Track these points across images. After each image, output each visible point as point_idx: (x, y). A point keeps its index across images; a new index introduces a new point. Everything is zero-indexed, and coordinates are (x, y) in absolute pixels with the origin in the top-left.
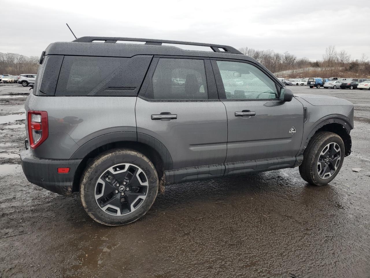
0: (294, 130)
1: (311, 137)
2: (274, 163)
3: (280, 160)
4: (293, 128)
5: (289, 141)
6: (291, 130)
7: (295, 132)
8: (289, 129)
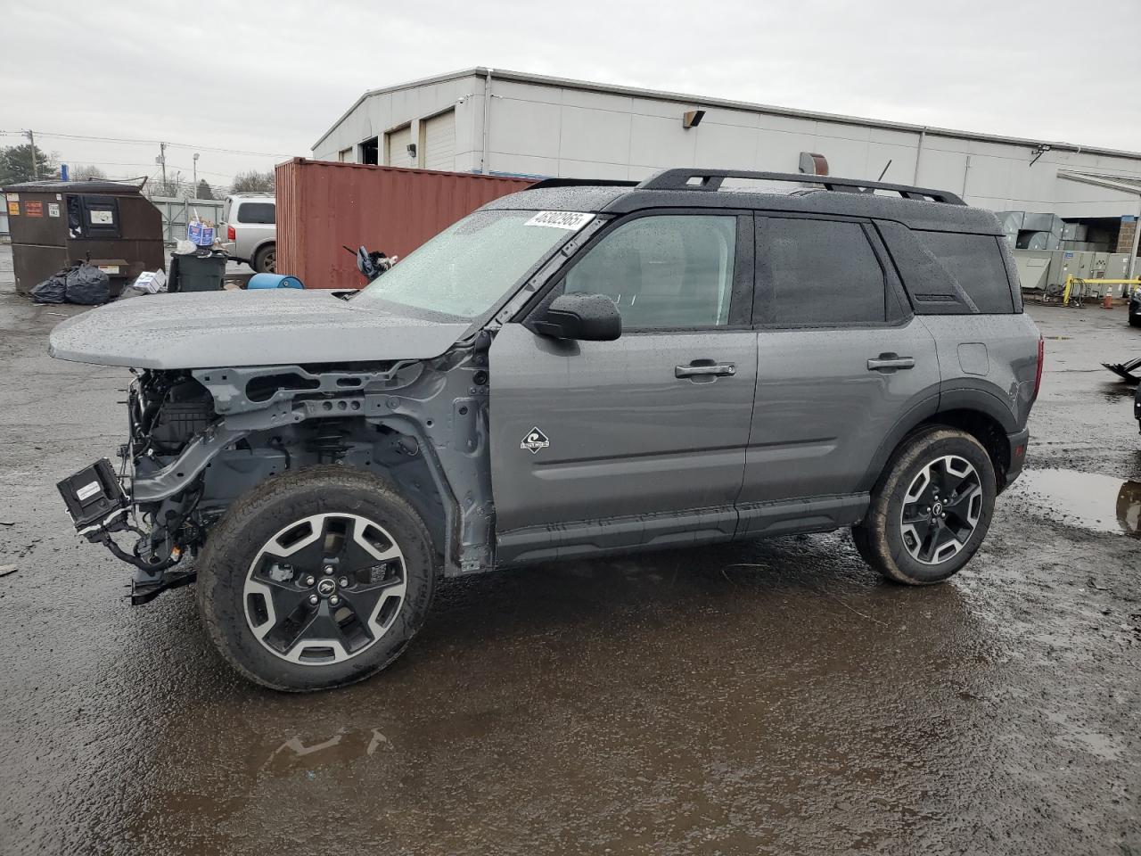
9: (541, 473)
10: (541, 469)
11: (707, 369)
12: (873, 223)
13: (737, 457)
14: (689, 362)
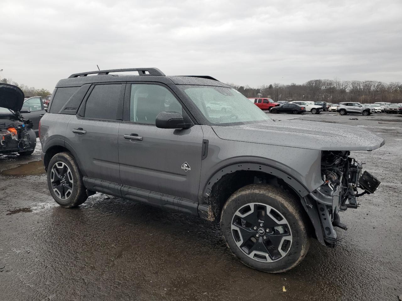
0: (188, 167)
1: (216, 183)
2: (167, 201)
3: (176, 201)
4: (186, 163)
5: (183, 179)
6: (184, 166)
7: (190, 169)
8: (181, 164)
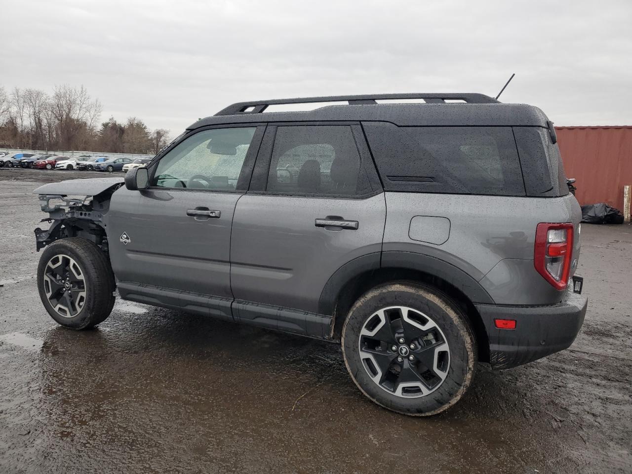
9: (130, 255)
10: (131, 253)
11: (205, 212)
12: (361, 125)
13: (225, 268)
14: (195, 208)
